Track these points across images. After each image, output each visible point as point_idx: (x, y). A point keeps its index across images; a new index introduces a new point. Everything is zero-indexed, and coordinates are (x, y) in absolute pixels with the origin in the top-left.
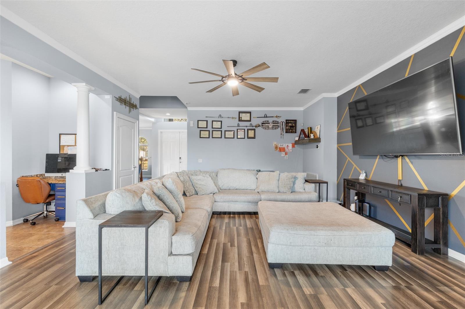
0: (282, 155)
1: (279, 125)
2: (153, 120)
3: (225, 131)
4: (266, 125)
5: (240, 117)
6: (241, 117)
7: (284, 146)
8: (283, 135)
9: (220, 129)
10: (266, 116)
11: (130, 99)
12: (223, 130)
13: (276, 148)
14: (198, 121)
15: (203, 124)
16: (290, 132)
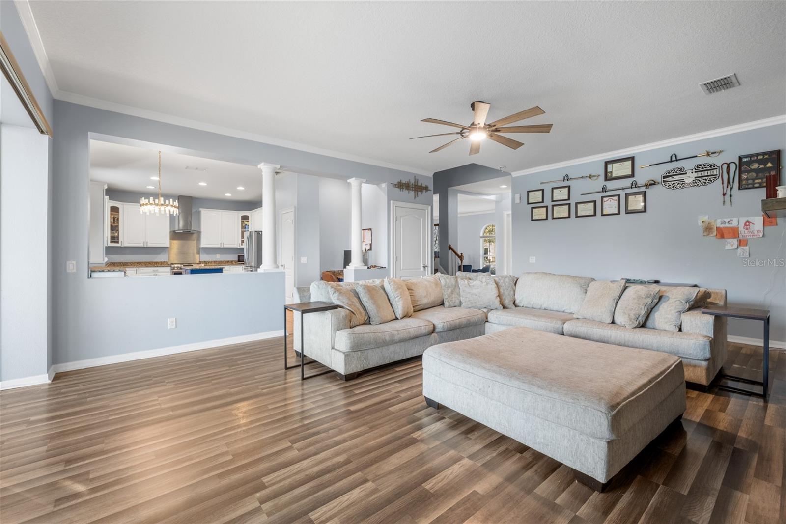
0: (728, 247)
1: (715, 172)
2: (493, 198)
3: (577, 204)
4: (677, 178)
5: (608, 171)
6: (611, 172)
7: (734, 224)
8: (731, 196)
9: (566, 203)
10: (674, 158)
11: (416, 181)
12: (572, 202)
13: (708, 229)
14: (528, 192)
15: (536, 197)
16: (758, 185)
